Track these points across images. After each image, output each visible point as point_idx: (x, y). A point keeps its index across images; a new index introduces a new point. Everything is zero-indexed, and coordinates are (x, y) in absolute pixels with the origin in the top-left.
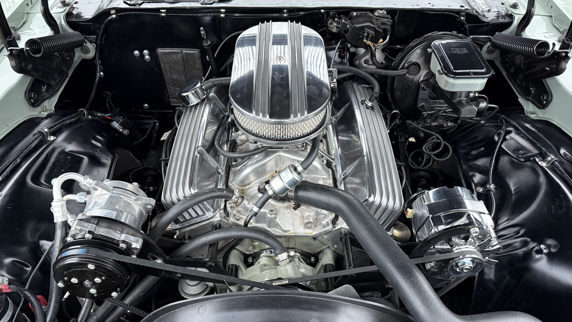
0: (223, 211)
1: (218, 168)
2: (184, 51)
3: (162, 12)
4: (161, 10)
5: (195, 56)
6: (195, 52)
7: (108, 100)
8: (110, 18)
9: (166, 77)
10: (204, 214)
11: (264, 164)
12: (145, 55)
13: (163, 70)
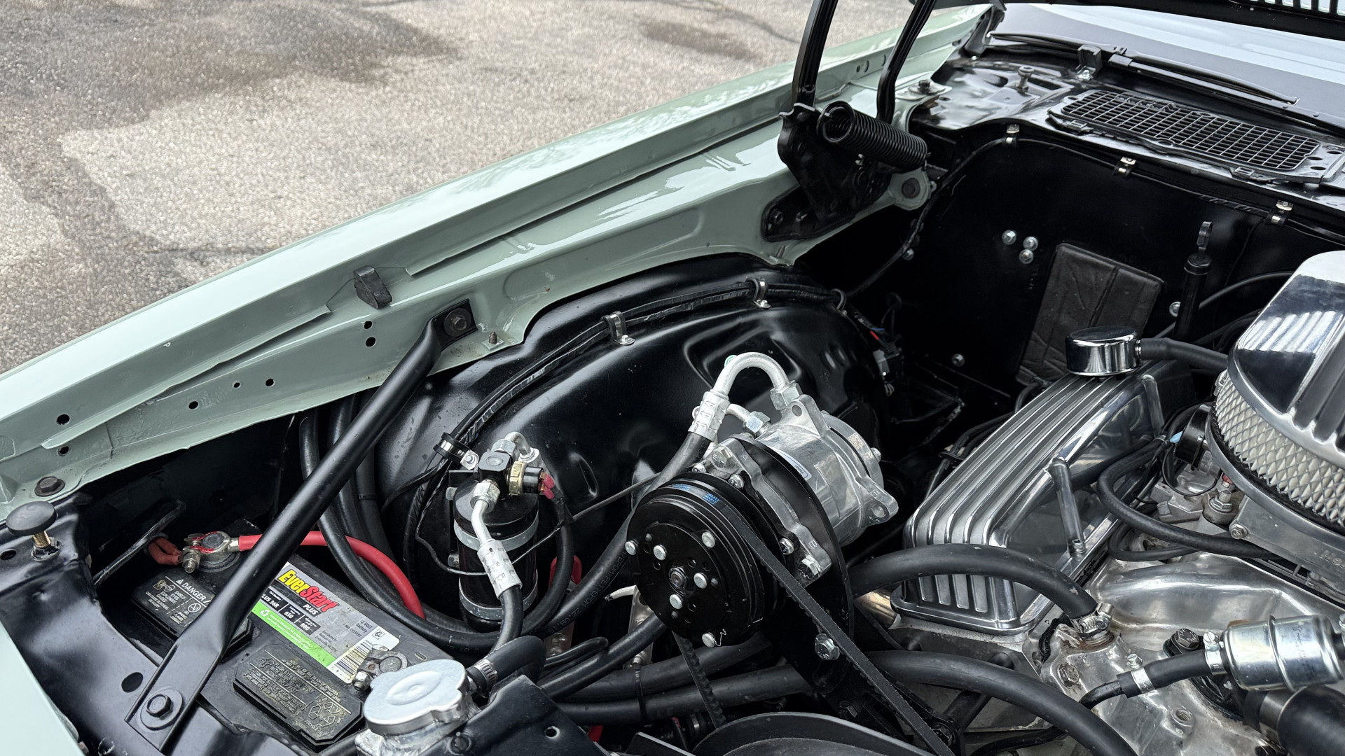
0: (1035, 641)
1: (1075, 537)
2: (1122, 271)
3: (1123, 165)
4: (1123, 160)
5: (1145, 290)
6: (1150, 282)
7: (891, 311)
8: (999, 141)
9: (1043, 313)
10: (989, 614)
11: (1218, 595)
12: (1026, 246)
13: (1047, 294)
